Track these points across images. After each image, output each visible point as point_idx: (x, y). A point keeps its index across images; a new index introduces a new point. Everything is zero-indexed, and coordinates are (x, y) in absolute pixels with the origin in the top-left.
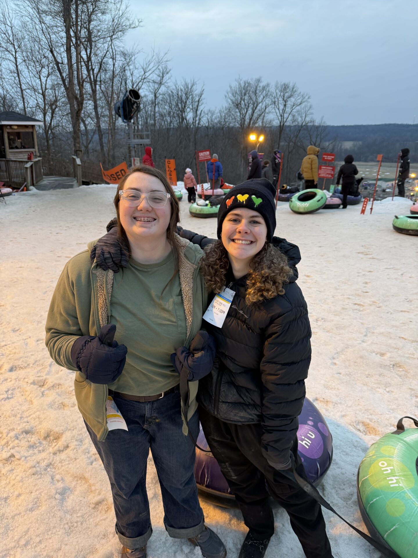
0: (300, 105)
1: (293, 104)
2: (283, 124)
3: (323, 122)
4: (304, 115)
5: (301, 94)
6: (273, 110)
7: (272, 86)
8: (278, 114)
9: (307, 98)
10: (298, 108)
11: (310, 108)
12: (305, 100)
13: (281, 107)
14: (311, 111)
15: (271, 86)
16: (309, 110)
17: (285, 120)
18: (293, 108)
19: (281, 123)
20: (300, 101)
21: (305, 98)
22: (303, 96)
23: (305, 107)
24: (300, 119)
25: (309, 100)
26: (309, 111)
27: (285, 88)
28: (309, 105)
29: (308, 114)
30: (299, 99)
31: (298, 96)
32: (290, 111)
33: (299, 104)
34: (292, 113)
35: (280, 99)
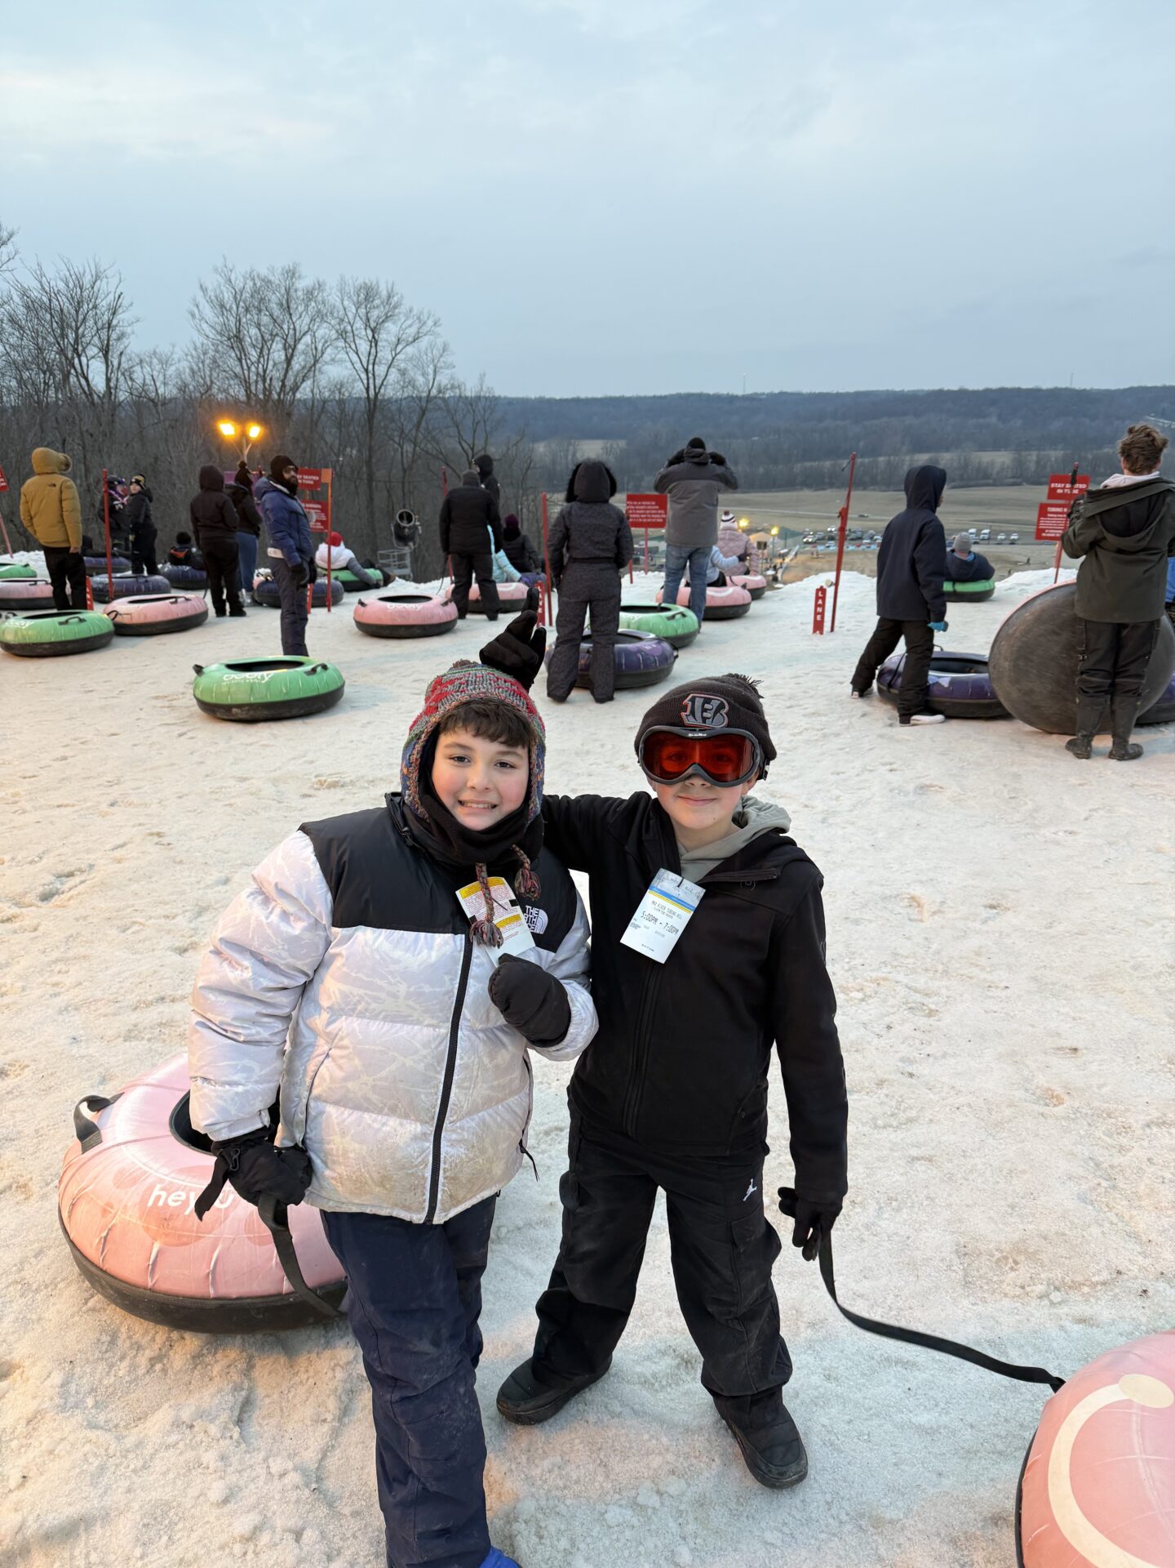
0: (415, 344)
1: (394, 340)
2: (376, 394)
3: (484, 389)
4: (430, 370)
5: (415, 312)
6: (344, 356)
7: (331, 289)
8: (358, 366)
9: (430, 323)
10: (409, 349)
11: (444, 350)
12: (425, 329)
13: (364, 347)
14: (447, 358)
15: (327, 288)
16: (441, 356)
17: (378, 382)
18: (398, 350)
19: (367, 389)
20: (412, 331)
21: (425, 323)
22: (419, 318)
23: (432, 346)
24: (420, 380)
25: (437, 329)
26: (442, 359)
27: (368, 294)
28: (440, 342)
29: (441, 368)
30: (410, 326)
31: (407, 318)
32: (390, 358)
33: (411, 339)
34: (395, 363)
35: (359, 324)
